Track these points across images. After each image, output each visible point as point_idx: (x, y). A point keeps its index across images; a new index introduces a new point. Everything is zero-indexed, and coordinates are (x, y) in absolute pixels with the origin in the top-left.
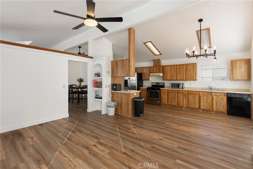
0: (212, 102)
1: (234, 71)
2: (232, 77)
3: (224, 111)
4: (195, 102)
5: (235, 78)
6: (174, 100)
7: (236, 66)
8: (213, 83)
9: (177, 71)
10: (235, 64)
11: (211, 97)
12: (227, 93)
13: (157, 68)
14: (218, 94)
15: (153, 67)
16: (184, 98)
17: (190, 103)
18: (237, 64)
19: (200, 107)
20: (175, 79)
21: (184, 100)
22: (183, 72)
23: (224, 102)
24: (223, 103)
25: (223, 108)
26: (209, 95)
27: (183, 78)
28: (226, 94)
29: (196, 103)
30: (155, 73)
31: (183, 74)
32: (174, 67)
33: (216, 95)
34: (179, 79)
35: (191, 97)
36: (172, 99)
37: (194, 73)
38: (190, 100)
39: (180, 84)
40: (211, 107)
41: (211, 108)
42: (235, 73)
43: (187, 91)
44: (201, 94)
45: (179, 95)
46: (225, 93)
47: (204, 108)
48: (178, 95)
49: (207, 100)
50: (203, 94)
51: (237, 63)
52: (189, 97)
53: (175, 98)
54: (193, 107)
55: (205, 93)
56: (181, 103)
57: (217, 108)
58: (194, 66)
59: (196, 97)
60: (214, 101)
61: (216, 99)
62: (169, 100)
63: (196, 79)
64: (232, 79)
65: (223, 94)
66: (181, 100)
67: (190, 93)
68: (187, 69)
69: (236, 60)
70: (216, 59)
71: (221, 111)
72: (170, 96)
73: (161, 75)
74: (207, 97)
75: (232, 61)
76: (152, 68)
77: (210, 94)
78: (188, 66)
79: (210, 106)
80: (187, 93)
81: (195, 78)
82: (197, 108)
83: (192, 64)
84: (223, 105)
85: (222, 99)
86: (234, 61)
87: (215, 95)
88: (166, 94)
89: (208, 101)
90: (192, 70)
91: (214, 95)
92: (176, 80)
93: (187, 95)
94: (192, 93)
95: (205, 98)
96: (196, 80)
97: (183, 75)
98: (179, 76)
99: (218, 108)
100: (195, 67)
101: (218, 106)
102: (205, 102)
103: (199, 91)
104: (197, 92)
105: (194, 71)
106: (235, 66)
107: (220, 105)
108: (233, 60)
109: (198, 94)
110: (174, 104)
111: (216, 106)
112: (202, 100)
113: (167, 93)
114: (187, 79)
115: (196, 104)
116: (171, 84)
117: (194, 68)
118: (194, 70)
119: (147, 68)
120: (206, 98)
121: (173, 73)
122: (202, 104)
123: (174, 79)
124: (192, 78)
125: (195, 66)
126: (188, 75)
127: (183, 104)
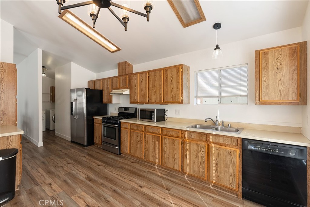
0: (208, 160)
1: (263, 79)
2: (257, 95)
3: (234, 188)
4: (175, 154)
5: (264, 98)
6: (139, 145)
7: (267, 67)
8: (219, 110)
9: (150, 83)
10: (264, 61)
11: (207, 146)
12: (243, 138)
13: (121, 78)
14: (221, 141)
15: (116, 77)
16: (155, 144)
17: (166, 155)
18: (268, 59)
19: (183, 168)
20: (147, 101)
21: (155, 148)
22: (160, 85)
23: (234, 164)
24: (231, 166)
25: (231, 178)
26: (201, 141)
27: (160, 97)
28: (239, 140)
29: (175, 157)
30: (118, 89)
31: (160, 89)
32: (146, 74)
33: (217, 141)
34: (153, 100)
35: (167, 141)
36: (137, 143)
37: (177, 88)
38: (166, 150)
39: (154, 112)
40: (206, 172)
41: (206, 175)
42: (265, 84)
43: (161, 129)
44: (187, 139)
45: (147, 136)
46: (237, 139)
47: (192, 173)
48: (145, 137)
49: (198, 152)
50: (190, 138)
51: (270, 56)
52: (164, 143)
53: (141, 143)
54: (171, 166)
55: (194, 136)
56: (151, 155)
57: (218, 177)
58: (178, 72)
59: (176, 143)
60: (212, 158)
61: (217, 152)
62: (132, 146)
63: (182, 101)
64: (258, 101)
65: (233, 142)
66: (151, 148)
67: (166, 133)
68: (167, 79)
69: (268, 49)
70: (219, 48)
71: (228, 186)
72: (134, 138)
73: (127, 92)
74: (198, 146)
75: (258, 53)
76: (115, 79)
77: (204, 138)
78: (168, 72)
79: (204, 169)
80: (161, 133)
81: (180, 98)
82: (177, 170)
83: (175, 66)
84: (231, 170)
85: (230, 153)
86: (262, 53)
87: (214, 141)
88: (128, 132)
89: (200, 155)
90: (175, 81)
91: (214, 143)
92: (149, 103)
93: (161, 137)
94: (168, 134)
95: (194, 147)
96: (181, 103)
97: (159, 92)
98: (153, 94)
99: (221, 176)
100: (180, 72)
101: (220, 172)
102: (193, 157)
103: (182, 130)
104: (179, 132)
105: (178, 83)
106: (264, 65)
107: (226, 171)
108: (259, 51)
109: (180, 136)
110: (139, 156)
111: (216, 171)
112: (188, 152)
113: (129, 130)
114: (165, 100)
115: (176, 161)
116: (140, 111)
117: (178, 76)
118: (179, 79)
119: (108, 80)
120: (196, 148)
121: (144, 89)
122: (188, 163)
123: (145, 101)
124: (175, 97)
125: (180, 70)
126: (167, 91)
127: (154, 156)
